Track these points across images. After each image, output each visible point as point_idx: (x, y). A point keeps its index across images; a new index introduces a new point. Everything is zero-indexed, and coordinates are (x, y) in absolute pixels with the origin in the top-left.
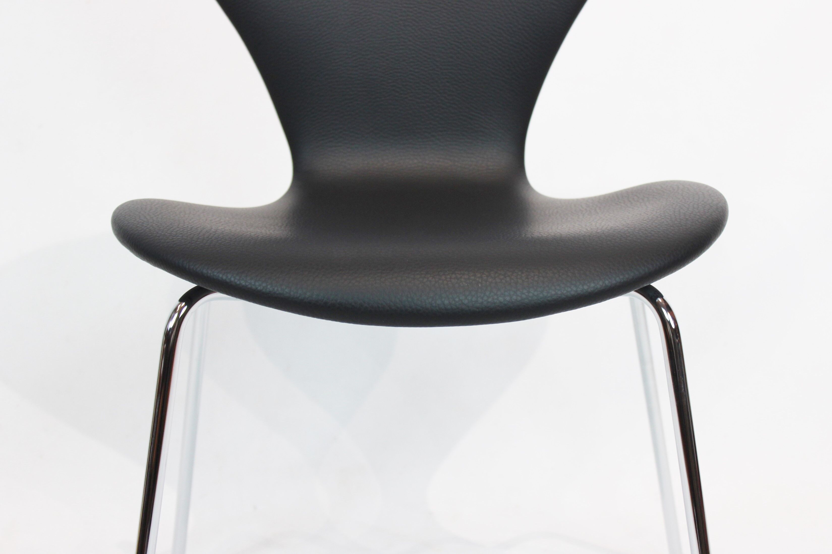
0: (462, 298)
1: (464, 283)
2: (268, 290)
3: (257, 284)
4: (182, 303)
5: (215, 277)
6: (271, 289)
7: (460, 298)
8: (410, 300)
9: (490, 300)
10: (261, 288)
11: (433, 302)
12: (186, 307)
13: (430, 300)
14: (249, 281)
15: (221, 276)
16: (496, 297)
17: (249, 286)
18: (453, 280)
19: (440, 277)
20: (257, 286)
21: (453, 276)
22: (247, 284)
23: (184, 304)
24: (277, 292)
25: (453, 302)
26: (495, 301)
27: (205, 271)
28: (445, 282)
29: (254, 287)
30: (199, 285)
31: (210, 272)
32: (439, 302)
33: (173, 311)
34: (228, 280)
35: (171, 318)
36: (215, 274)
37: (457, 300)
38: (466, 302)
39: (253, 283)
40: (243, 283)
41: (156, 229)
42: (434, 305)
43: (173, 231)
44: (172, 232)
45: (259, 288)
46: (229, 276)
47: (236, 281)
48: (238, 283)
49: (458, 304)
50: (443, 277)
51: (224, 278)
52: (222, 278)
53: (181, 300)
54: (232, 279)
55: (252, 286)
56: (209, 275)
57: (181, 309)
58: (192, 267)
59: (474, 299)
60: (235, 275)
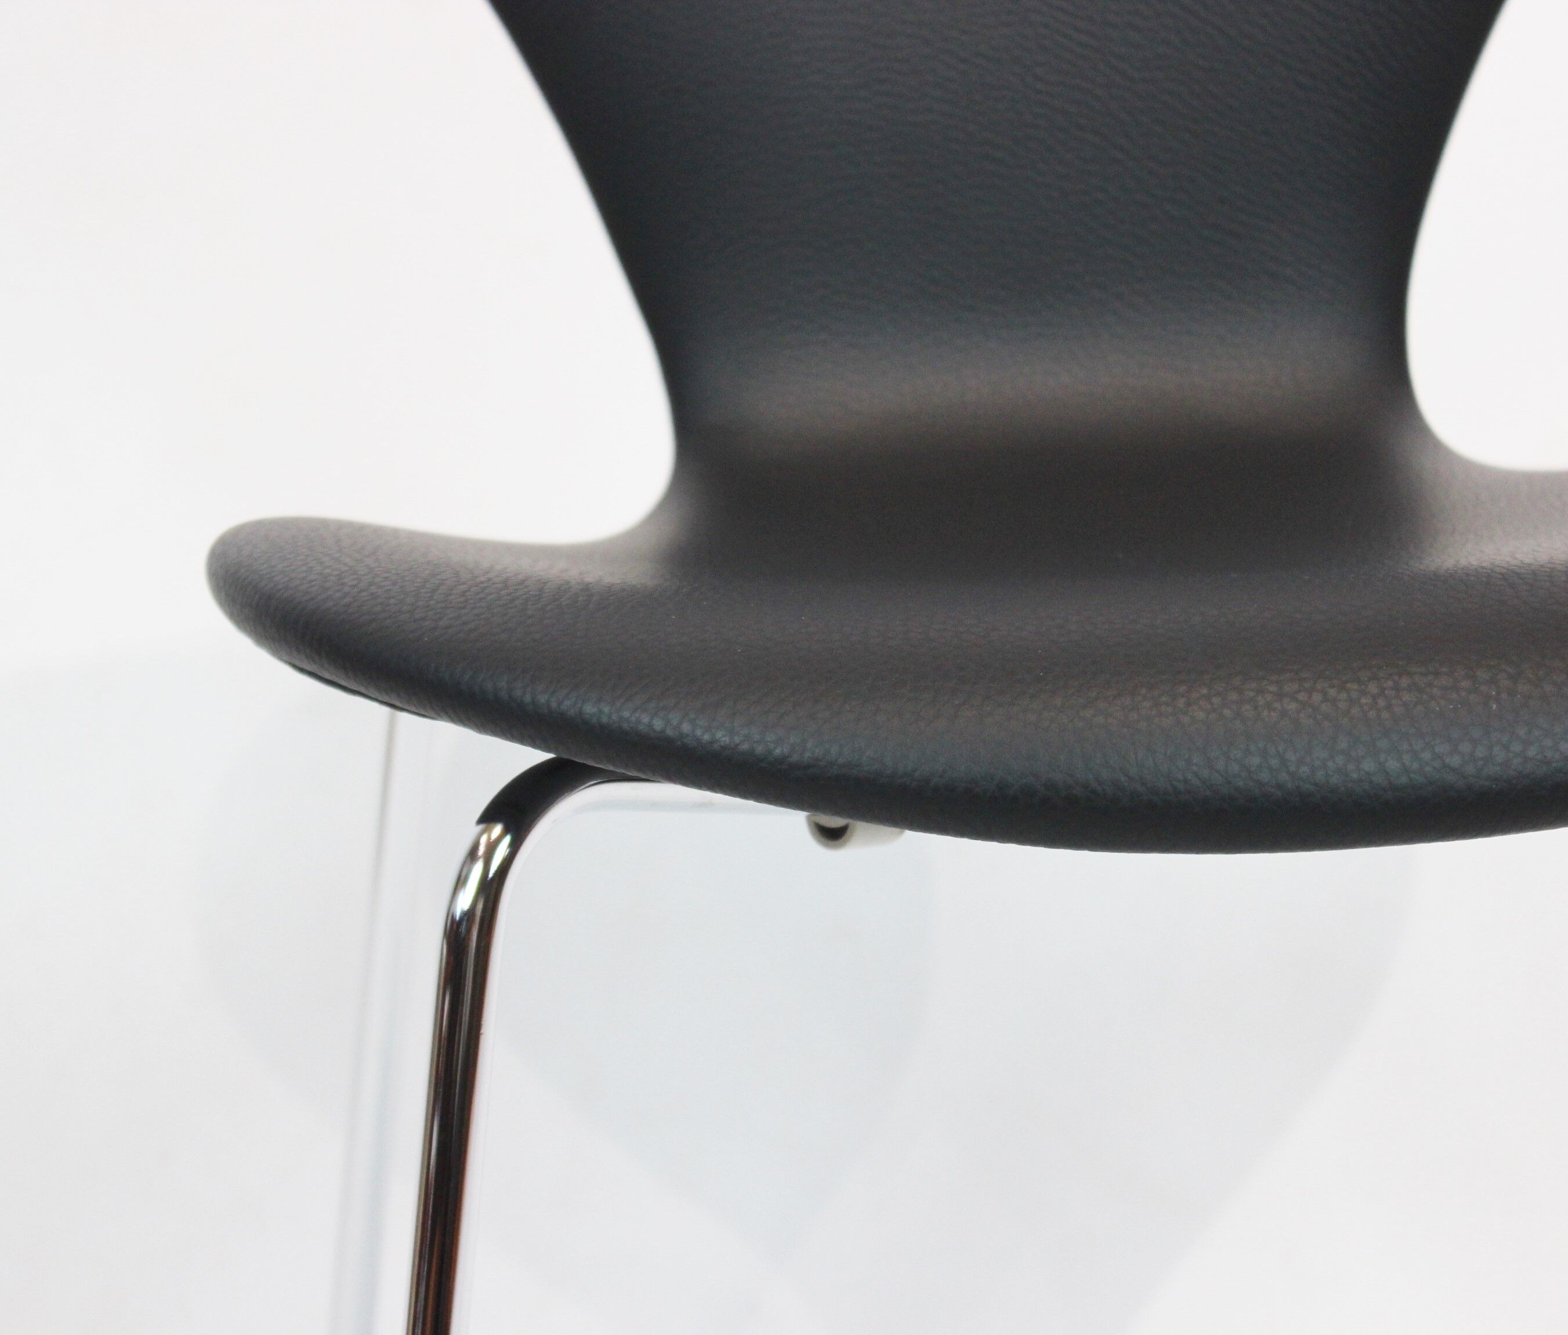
0: (1442, 748)
1: (1443, 702)
2: (807, 755)
3: (770, 737)
4: (492, 825)
5: (625, 726)
6: (818, 752)
7: (1437, 750)
8: (1274, 762)
9: (1532, 752)
10: (785, 750)
11: (1351, 767)
12: (507, 839)
13: (1340, 760)
14: (745, 731)
15: (645, 719)
16: (1548, 742)
17: (745, 747)
18: (1406, 697)
19: (1363, 687)
20: (772, 746)
21: (1405, 682)
22: (737, 739)
23: (498, 829)
24: (841, 761)
25: (1415, 766)
26: (1549, 754)
27: (589, 709)
28: (1381, 702)
29: (760, 749)
30: (560, 756)
31: (606, 710)
32: (1369, 765)
33: (466, 858)
34: (670, 732)
35: (460, 882)
36: (626, 714)
37: (1427, 755)
38: (1455, 761)
39: (757, 737)
40: (722, 738)
41: (390, 590)
42: (1355, 776)
43: (450, 595)
44: (451, 598)
45: (778, 751)
46: (675, 718)
47: (699, 732)
48: (706, 737)
49: (1428, 769)
50: (1373, 688)
51: (658, 724)
52: (650, 725)
53: (488, 817)
54: (686, 728)
55: (755, 745)
56: (604, 720)
57: (492, 847)
58: (542, 699)
59: (1481, 752)
60: (692, 716)
